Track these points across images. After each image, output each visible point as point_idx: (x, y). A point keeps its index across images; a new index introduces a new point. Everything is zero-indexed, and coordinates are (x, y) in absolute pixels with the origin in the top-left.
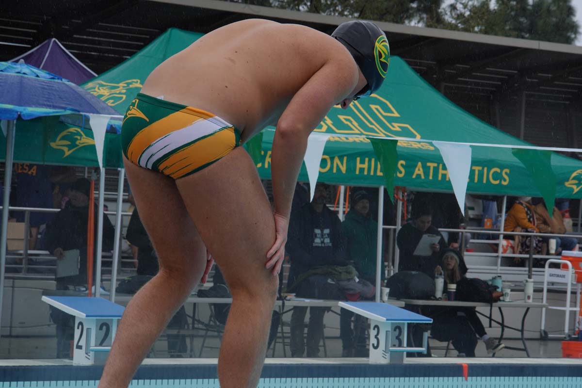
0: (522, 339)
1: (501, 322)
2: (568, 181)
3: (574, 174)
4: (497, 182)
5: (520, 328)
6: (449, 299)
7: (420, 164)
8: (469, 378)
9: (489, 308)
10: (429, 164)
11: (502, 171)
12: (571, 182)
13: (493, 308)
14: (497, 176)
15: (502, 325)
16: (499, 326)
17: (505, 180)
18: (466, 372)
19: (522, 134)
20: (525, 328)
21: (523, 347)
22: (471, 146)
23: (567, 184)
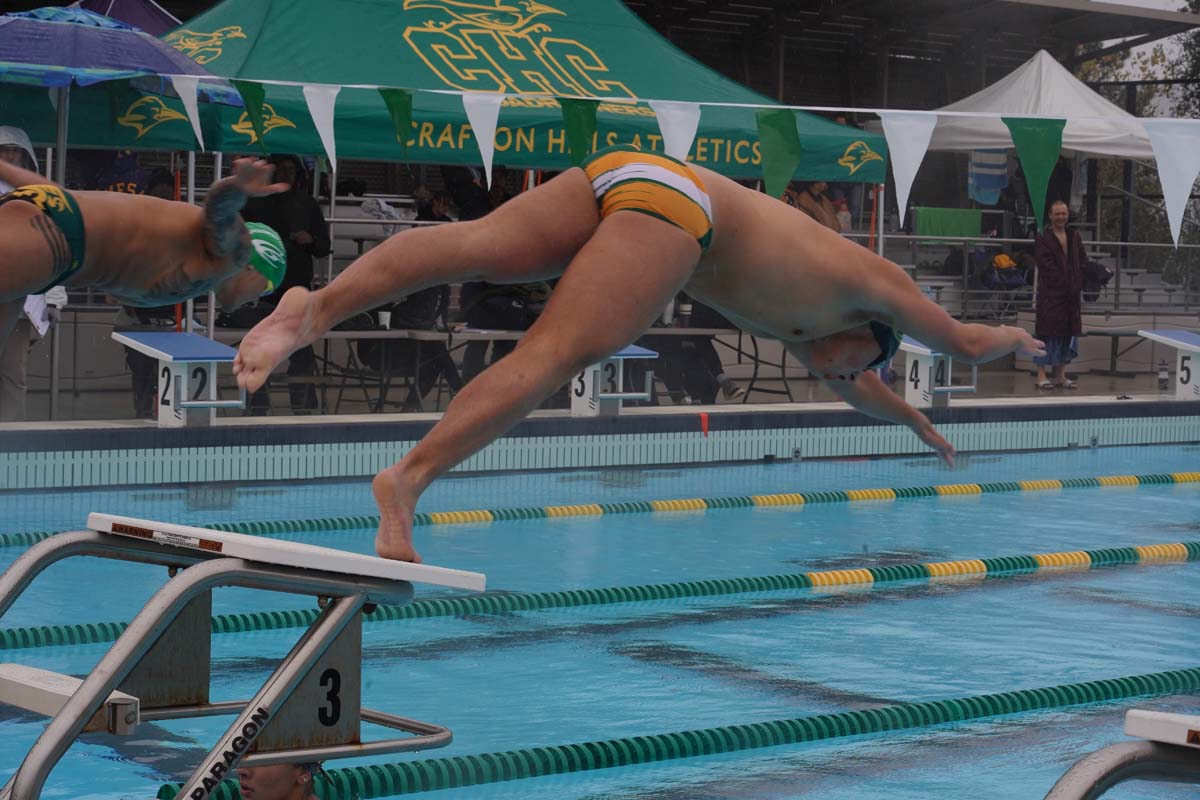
0: (783, 379)
1: (754, 355)
2: (842, 157)
3: (851, 148)
4: (746, 160)
5: (780, 363)
6: (682, 326)
7: (637, 136)
8: (710, 433)
9: (737, 336)
10: (650, 137)
11: (751, 145)
12: (846, 159)
13: (743, 337)
14: (744, 152)
15: (756, 359)
16: (752, 361)
17: (756, 158)
18: (705, 424)
19: (781, 95)
20: (787, 364)
21: (785, 390)
22: (701, 107)
23: (840, 161)
